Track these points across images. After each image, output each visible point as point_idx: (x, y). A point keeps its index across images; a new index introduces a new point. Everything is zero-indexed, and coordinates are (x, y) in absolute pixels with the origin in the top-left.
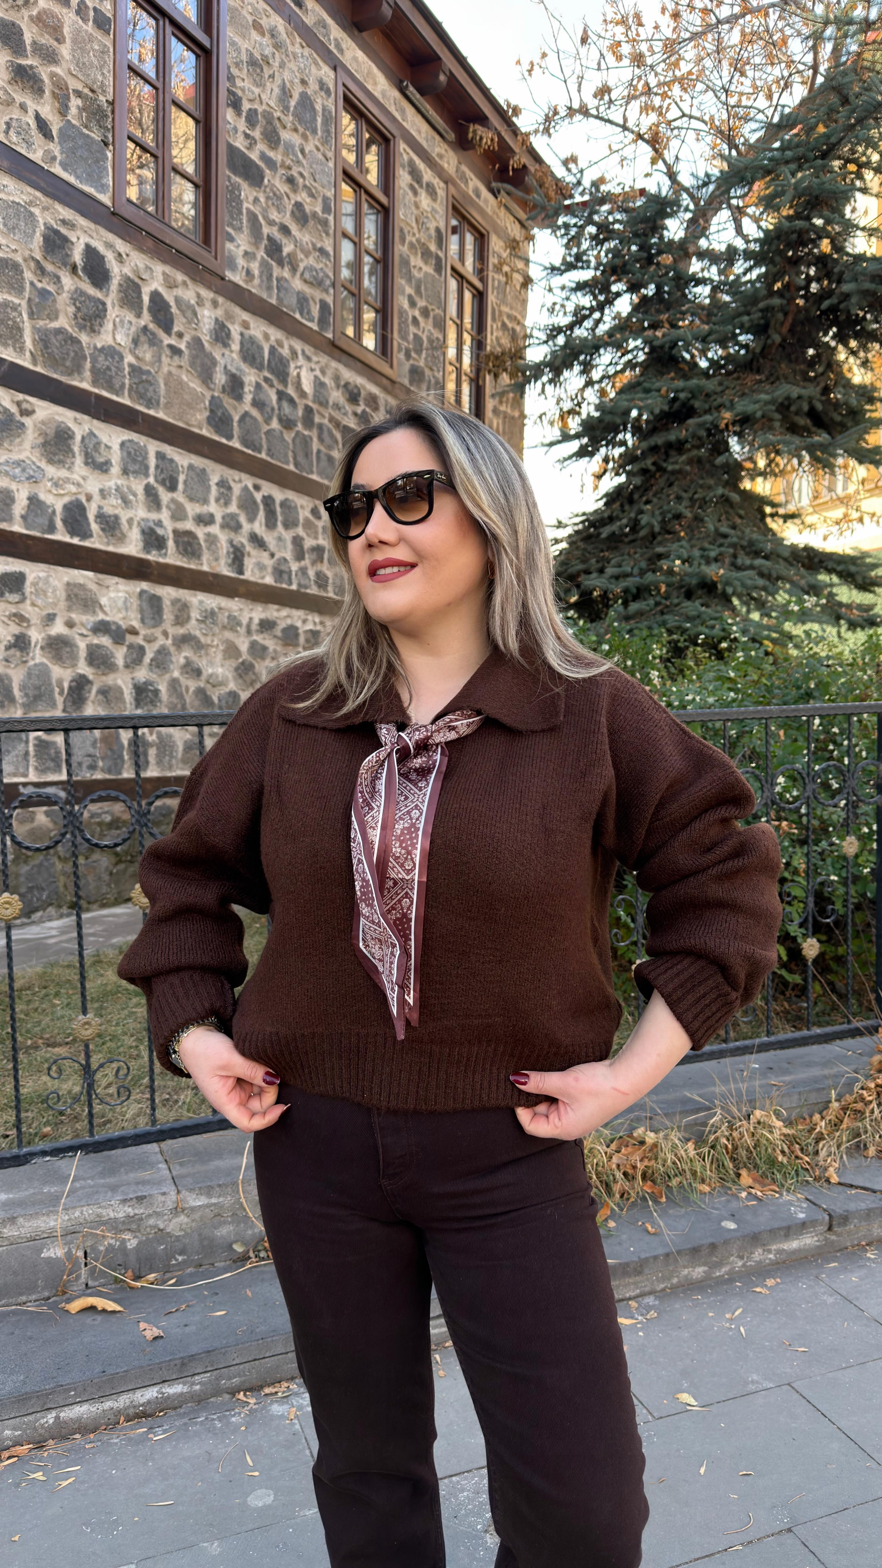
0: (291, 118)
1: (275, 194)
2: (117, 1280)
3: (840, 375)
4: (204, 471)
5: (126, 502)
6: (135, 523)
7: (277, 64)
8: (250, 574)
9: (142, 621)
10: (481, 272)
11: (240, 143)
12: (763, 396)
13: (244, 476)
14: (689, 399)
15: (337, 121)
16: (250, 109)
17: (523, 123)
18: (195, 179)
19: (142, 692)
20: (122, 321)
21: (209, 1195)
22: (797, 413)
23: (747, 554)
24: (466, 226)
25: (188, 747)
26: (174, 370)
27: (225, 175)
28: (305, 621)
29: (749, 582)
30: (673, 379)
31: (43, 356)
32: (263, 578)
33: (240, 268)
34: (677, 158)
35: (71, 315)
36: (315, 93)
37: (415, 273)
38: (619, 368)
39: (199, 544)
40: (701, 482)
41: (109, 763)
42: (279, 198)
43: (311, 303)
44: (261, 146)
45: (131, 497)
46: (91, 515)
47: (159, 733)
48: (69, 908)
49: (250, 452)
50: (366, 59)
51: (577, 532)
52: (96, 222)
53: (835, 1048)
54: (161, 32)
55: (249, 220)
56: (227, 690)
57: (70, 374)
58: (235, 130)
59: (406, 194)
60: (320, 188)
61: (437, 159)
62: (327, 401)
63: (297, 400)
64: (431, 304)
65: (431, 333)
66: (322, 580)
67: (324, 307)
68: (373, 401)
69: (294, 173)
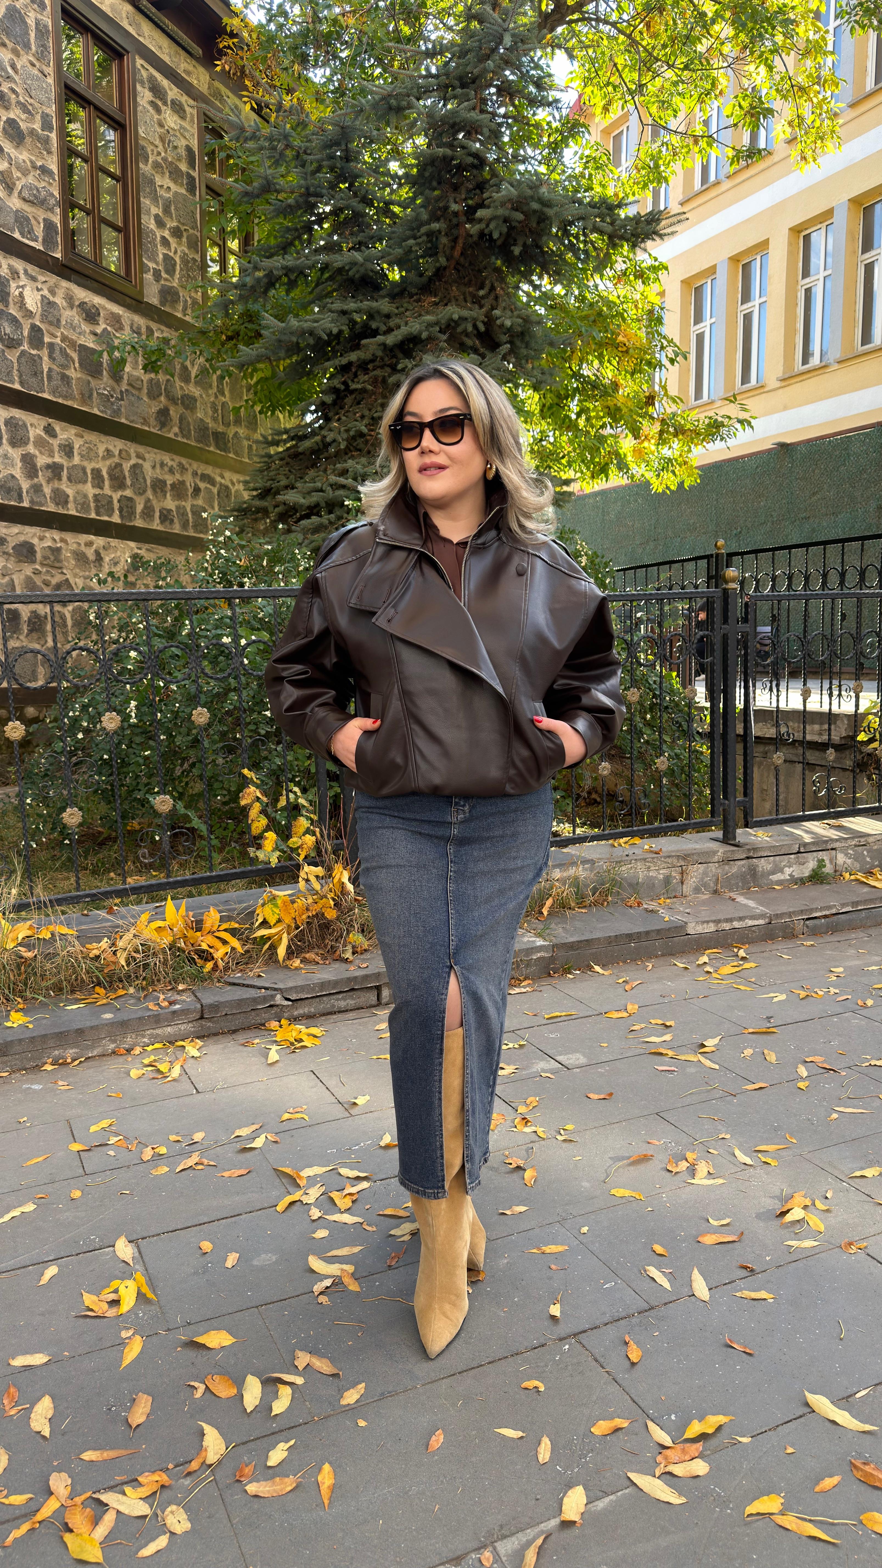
12: (430, 318)
22: (463, 334)
28: (41, 539)
36: (26, 6)
37: (161, 192)
43: (33, 221)
59: (146, 111)
60: (37, 105)
61: (183, 75)
62: (59, 321)
63: (21, 320)
64: (183, 224)
65: (185, 254)
66: (60, 498)
67: (49, 226)
68: (116, 321)
69: (5, 88)
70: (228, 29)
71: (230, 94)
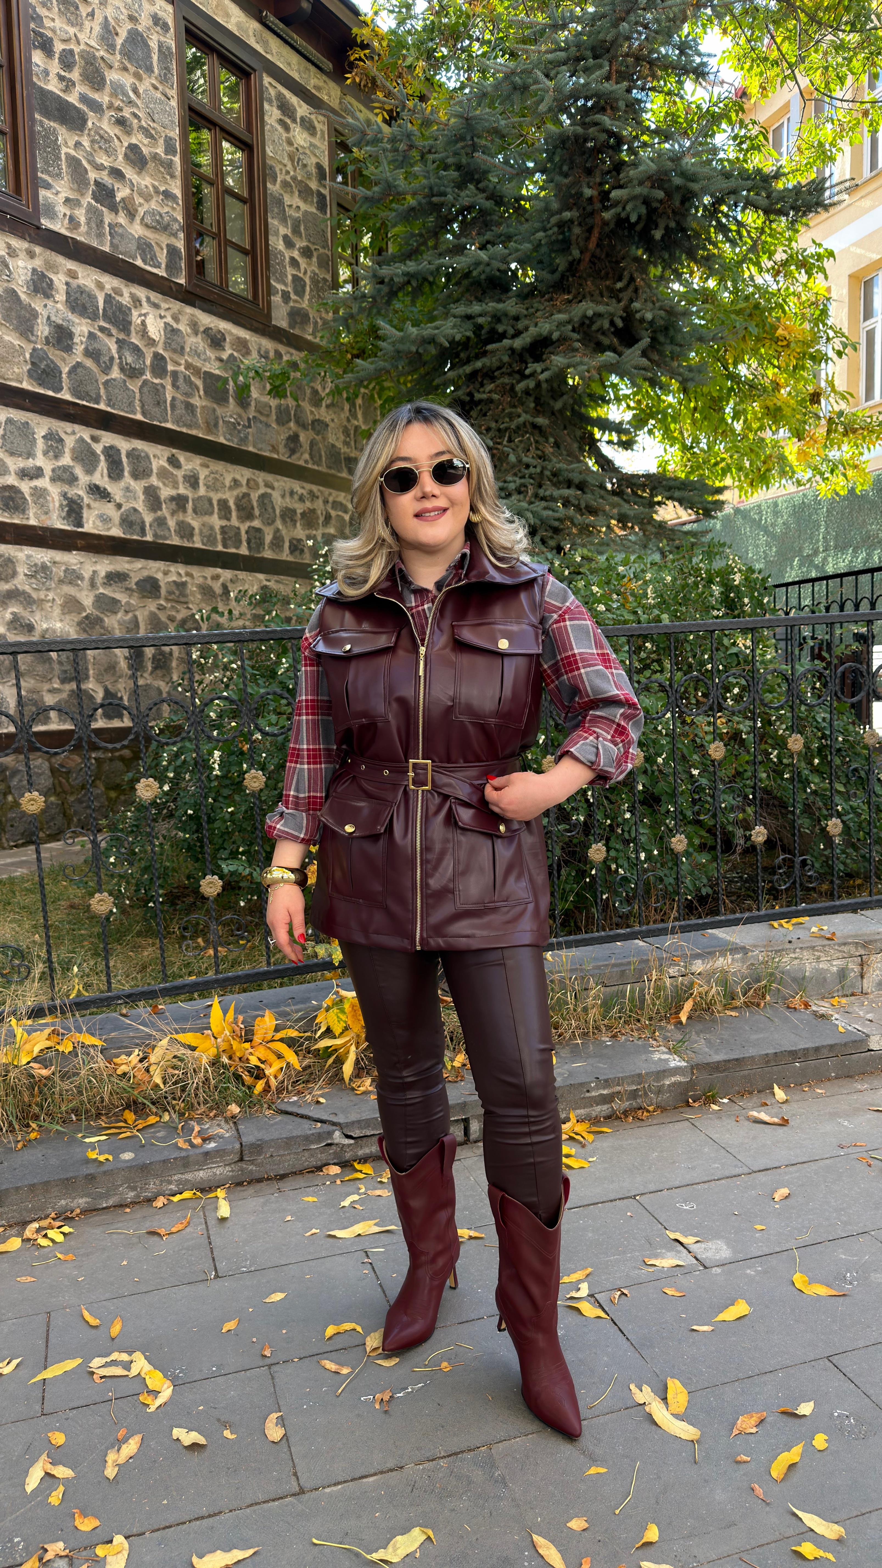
0: (118, 57)
1: (102, 137)
4: (26, 424)
8: (90, 526)
11: (53, 86)
13: (77, 427)
14: (494, 324)
15: (179, 57)
16: (64, 50)
22: (599, 332)
27: (35, 120)
28: (166, 573)
32: (108, 529)
33: (61, 216)
37: (290, 212)
39: (24, 498)
43: (156, 248)
44: (80, 88)
49: (85, 403)
55: (69, 166)
58: (46, 73)
59: (274, 129)
60: (159, 129)
61: (313, 91)
62: (183, 348)
63: (144, 349)
64: (314, 244)
65: (315, 274)
66: (185, 531)
67: (172, 251)
68: (242, 346)
69: (126, 113)
70: (359, 40)
71: (362, 108)
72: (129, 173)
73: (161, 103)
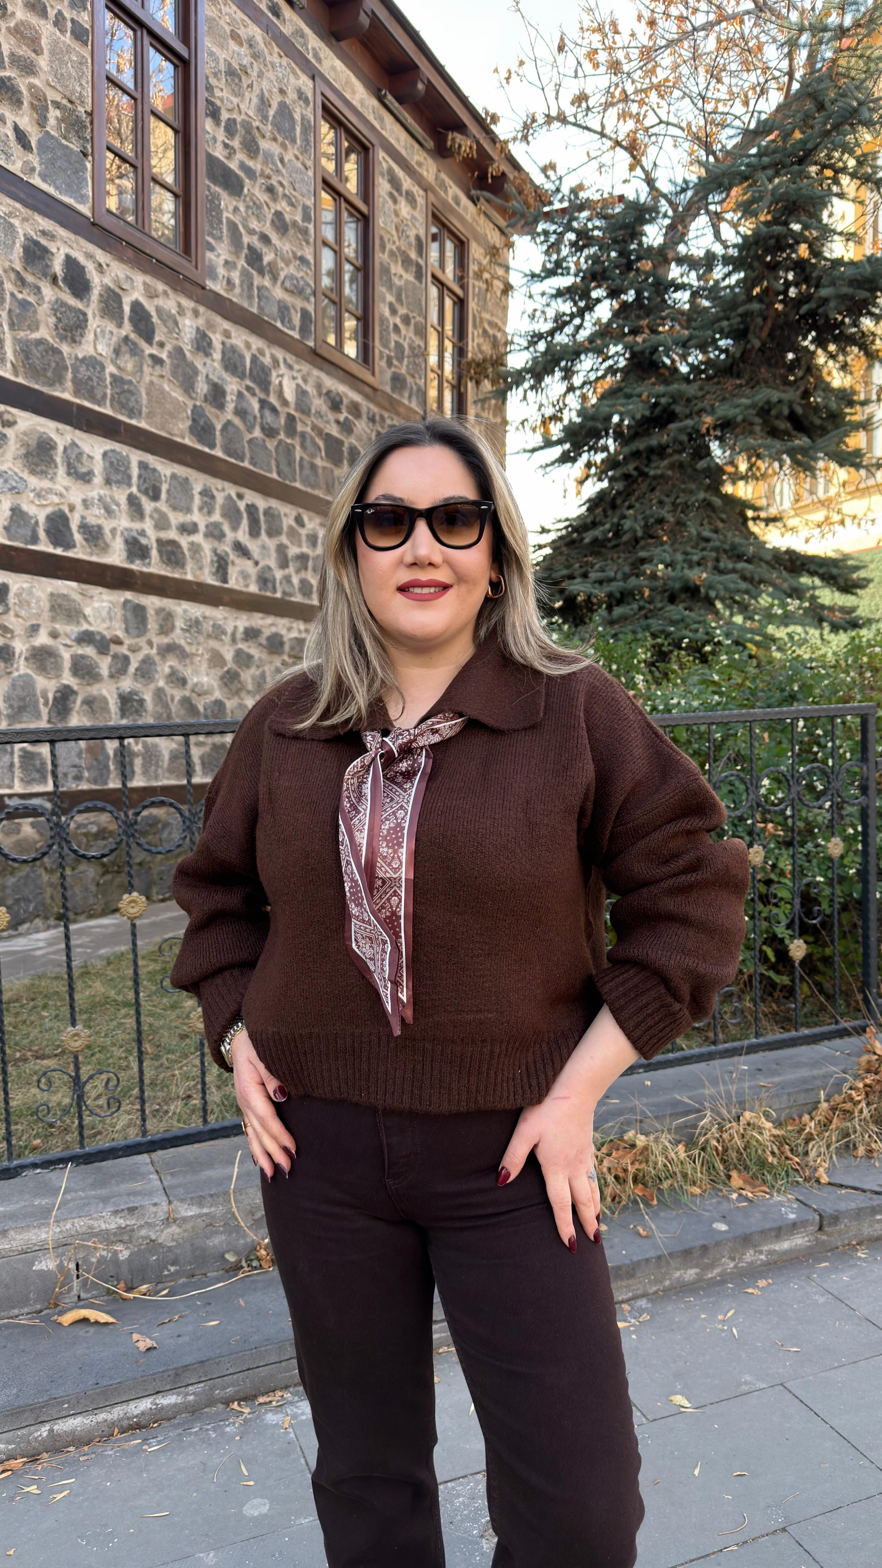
0: (270, 127)
1: (254, 203)
2: (109, 1292)
3: (820, 379)
4: (186, 480)
5: (109, 512)
6: (119, 533)
7: (255, 74)
8: (234, 583)
9: (127, 630)
10: (461, 280)
11: (219, 153)
12: (744, 401)
13: (227, 485)
14: (670, 404)
15: (316, 129)
16: (229, 119)
17: (502, 131)
18: (175, 189)
19: (128, 702)
20: (103, 332)
21: (201, 1205)
22: (777, 417)
23: (730, 558)
24: (446, 234)
25: (174, 757)
26: (156, 380)
27: (205, 185)
29: (732, 586)
30: (654, 384)
31: (24, 366)
32: (247, 586)
33: (221, 277)
34: (655, 164)
35: (52, 325)
36: (294, 102)
37: (396, 281)
38: (600, 373)
39: (183, 553)
40: (683, 486)
41: (95, 773)
42: (259, 207)
43: (292, 311)
44: (240, 156)
45: (114, 507)
46: (74, 525)
47: (145, 744)
48: (56, 919)
49: (232, 460)
50: (344, 68)
51: (560, 538)
52: (76, 233)
53: (823, 1049)
54: (139, 42)
55: (229, 230)
56: (213, 699)
57: (51, 384)
58: (215, 139)
59: (385, 201)
60: (300, 197)
61: (416, 167)
62: (309, 409)
63: (279, 409)
64: (411, 311)
65: (412, 341)
66: (306, 588)
67: (305, 315)
68: (355, 408)
69: (274, 182)
72: (274, 237)
73: (301, 173)
